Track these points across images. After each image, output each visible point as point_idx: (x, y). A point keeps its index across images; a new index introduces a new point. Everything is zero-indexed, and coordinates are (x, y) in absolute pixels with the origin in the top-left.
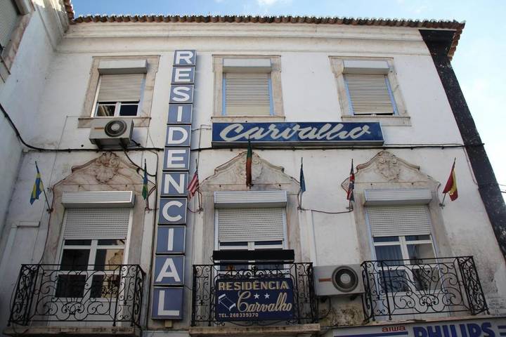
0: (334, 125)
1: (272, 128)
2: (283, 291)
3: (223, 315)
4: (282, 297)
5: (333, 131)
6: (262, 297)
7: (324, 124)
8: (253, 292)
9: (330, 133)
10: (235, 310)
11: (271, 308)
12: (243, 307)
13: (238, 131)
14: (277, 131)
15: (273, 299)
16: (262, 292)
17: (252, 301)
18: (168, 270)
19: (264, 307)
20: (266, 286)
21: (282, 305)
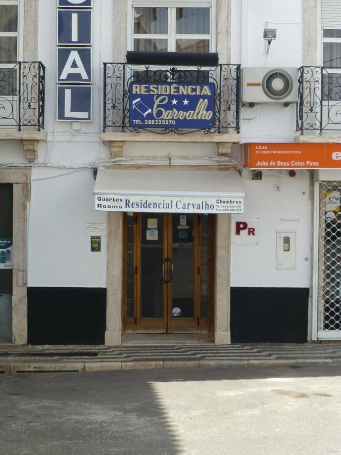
2: (204, 97)
3: (137, 122)
4: (203, 104)
6: (180, 102)
8: (171, 97)
10: (150, 116)
11: (190, 115)
12: (160, 113)
15: (192, 106)
16: (180, 98)
17: (169, 107)
18: (74, 65)
19: (182, 115)
20: (185, 90)
21: (202, 112)
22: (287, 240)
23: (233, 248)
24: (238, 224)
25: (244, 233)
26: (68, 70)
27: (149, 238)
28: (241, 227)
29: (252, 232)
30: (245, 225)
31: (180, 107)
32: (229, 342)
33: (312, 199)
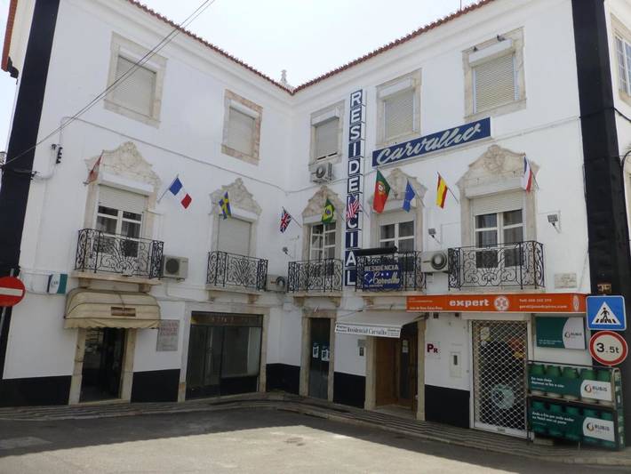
0: (451, 130)
1: (408, 146)
2: (395, 271)
3: (366, 286)
4: (395, 274)
5: (451, 137)
6: (385, 274)
7: (444, 132)
8: (381, 272)
9: (447, 141)
10: (372, 283)
11: (389, 281)
12: (376, 281)
13: (387, 154)
14: (411, 148)
15: (390, 277)
16: (385, 272)
17: (380, 277)
18: (351, 259)
19: (385, 281)
20: (387, 268)
21: (395, 280)
22: (456, 357)
23: (426, 360)
24: (429, 345)
25: (432, 351)
26: (349, 261)
27: (404, 351)
28: (430, 347)
29: (436, 351)
30: (432, 346)
31: (385, 277)
32: (424, 419)
33: (468, 331)
